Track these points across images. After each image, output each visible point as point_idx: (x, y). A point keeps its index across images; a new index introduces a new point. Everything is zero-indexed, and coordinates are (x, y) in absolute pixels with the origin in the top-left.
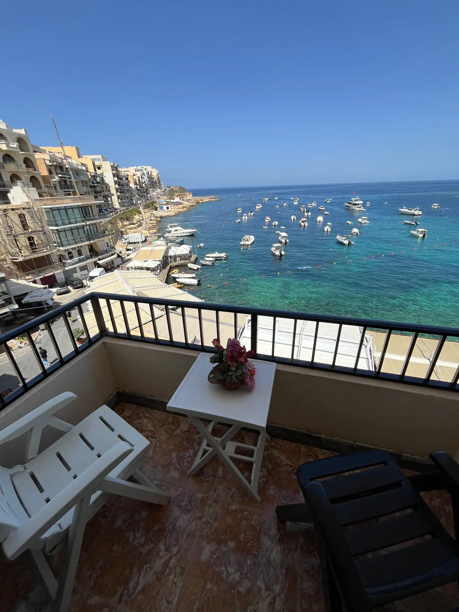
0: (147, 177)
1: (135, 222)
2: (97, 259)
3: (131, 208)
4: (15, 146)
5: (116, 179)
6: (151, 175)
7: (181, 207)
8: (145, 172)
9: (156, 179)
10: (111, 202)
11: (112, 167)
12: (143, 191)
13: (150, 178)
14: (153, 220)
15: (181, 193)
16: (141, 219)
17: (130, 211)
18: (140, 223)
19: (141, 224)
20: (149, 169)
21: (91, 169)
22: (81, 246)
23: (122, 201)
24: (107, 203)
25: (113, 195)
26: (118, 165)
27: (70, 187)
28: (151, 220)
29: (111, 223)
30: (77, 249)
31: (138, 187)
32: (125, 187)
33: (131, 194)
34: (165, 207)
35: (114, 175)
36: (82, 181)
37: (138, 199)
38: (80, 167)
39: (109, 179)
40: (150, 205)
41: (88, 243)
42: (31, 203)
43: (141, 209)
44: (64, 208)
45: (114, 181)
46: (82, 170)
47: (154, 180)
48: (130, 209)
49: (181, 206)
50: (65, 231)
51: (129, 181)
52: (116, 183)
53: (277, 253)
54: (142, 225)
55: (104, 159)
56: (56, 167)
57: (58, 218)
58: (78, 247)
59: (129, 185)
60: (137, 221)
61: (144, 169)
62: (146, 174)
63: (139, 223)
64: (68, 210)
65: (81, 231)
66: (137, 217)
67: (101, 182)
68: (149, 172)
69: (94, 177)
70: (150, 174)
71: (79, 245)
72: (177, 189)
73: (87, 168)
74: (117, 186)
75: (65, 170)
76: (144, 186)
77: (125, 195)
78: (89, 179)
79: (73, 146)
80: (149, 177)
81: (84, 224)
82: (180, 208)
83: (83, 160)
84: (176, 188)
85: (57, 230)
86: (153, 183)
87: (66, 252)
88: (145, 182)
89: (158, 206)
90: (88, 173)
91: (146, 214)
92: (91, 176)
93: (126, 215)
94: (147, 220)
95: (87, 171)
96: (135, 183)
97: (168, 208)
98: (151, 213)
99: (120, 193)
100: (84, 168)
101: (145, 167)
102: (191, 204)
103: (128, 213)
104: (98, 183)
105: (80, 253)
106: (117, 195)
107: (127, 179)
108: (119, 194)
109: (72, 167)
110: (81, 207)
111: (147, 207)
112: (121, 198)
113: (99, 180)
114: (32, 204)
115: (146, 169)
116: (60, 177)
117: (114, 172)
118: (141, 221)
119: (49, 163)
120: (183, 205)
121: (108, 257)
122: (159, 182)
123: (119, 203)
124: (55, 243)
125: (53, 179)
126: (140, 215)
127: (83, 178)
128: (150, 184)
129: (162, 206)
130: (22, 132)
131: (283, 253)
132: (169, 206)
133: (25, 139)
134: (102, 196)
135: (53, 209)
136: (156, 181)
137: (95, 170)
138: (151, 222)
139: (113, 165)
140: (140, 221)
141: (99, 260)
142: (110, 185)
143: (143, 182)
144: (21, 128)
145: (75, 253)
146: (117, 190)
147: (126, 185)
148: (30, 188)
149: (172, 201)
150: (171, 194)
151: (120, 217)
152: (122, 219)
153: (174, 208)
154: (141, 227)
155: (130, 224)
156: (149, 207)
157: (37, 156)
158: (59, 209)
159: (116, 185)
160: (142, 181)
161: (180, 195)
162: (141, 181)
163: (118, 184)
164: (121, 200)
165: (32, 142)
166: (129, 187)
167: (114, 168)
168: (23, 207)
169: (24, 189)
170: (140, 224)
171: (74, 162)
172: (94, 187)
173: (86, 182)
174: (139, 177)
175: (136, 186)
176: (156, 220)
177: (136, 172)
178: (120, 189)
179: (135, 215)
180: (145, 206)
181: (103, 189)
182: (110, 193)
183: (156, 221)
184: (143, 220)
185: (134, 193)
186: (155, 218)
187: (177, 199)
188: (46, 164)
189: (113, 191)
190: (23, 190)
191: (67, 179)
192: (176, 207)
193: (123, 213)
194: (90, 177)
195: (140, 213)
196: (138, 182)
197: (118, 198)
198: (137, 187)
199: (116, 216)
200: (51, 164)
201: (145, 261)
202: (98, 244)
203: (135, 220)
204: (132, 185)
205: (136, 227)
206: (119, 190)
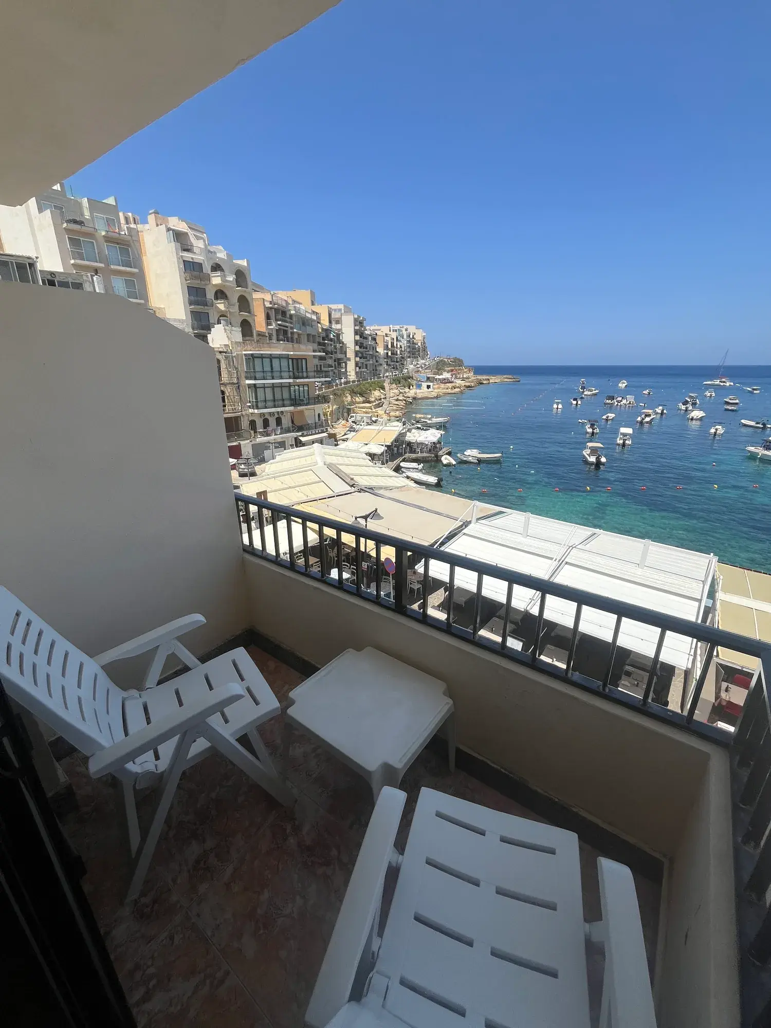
0: (406, 342)
1: (373, 399)
2: (300, 434)
3: (371, 379)
4: (231, 279)
5: (358, 338)
6: (413, 338)
7: (450, 387)
8: (404, 333)
9: (419, 344)
10: (344, 370)
11: (355, 320)
12: (395, 360)
13: (411, 342)
14: (401, 400)
15: (454, 367)
16: (383, 396)
17: (368, 383)
18: (381, 402)
19: (381, 404)
20: (412, 329)
21: (325, 322)
22: (282, 412)
23: (361, 370)
24: (338, 370)
25: (349, 359)
26: (364, 319)
27: (290, 340)
28: (397, 400)
29: (335, 394)
30: (276, 416)
31: (390, 354)
32: (368, 351)
33: (377, 361)
34: (424, 385)
35: (356, 333)
36: (308, 335)
37: (387, 371)
38: (309, 315)
39: (349, 338)
40: (402, 380)
41: (292, 408)
42: (230, 346)
43: (386, 385)
44: (269, 356)
45: (355, 340)
46: (311, 319)
47: (417, 346)
48: (369, 380)
49: (450, 385)
50: (264, 388)
51: (376, 343)
52: (356, 343)
53: (593, 459)
54: (382, 406)
55: (348, 311)
56: (277, 311)
57: (258, 368)
58: (278, 412)
59: (376, 348)
60: (376, 399)
61: (404, 330)
62: (405, 337)
63: (377, 402)
64: (273, 360)
65: (285, 391)
66: (377, 394)
67: (336, 339)
68: (411, 334)
69: (327, 331)
70: (411, 337)
71: (279, 409)
72: (449, 361)
73: (319, 318)
74: (357, 348)
75: (288, 316)
76: (398, 353)
77: (368, 362)
78: (319, 333)
79: (307, 290)
80: (409, 341)
81: (291, 381)
82: (447, 389)
83: (316, 308)
84: (449, 359)
85: (255, 385)
86: (415, 351)
87: (261, 417)
88: (401, 347)
89: (414, 382)
90: (319, 325)
91: (392, 391)
92: (323, 329)
93: (361, 388)
94: (391, 399)
95: (318, 323)
96: (386, 347)
97: (428, 387)
98: (401, 391)
99: (360, 358)
100: (314, 317)
101: (405, 327)
102: (468, 384)
103: (364, 385)
104: (331, 340)
105: (279, 422)
106: (355, 361)
107: (375, 339)
108: (358, 359)
109: (298, 314)
110: (292, 359)
111: (396, 381)
112: (360, 366)
113: (334, 336)
114: (231, 348)
115: (406, 330)
116: (279, 325)
117: (357, 328)
118: (382, 400)
119: (268, 305)
120: (453, 384)
121: (316, 434)
122: (425, 349)
123: (356, 373)
124: (250, 402)
125: (270, 326)
126: (382, 391)
127: (309, 330)
128: (409, 352)
129: (420, 383)
130: (244, 263)
131: (603, 460)
132: (431, 384)
133: (245, 272)
134: (333, 359)
135: (255, 355)
136: (419, 348)
137: (330, 322)
138: (396, 403)
139: (357, 318)
140: (380, 399)
141: (303, 436)
142: (347, 346)
143: (399, 346)
144: (243, 259)
145: (272, 422)
146: (356, 354)
147: (372, 348)
148: (233, 328)
149: (437, 377)
150: (440, 366)
151: (351, 389)
152: (353, 393)
153: (439, 388)
154: (381, 408)
155: (364, 402)
156: (399, 383)
157: (256, 296)
158: (262, 357)
159: (356, 346)
160: (397, 344)
161: (452, 371)
162: (395, 345)
163: (359, 344)
164: (360, 368)
165: (253, 278)
166: (374, 351)
167: (359, 323)
168: (220, 350)
169: (226, 327)
170: (379, 404)
171: (302, 307)
172: (324, 344)
173: (314, 336)
174: (393, 339)
175: (385, 351)
176: (405, 400)
177: (390, 331)
178: (362, 353)
179: (375, 390)
180: (393, 380)
181: (336, 349)
182: (346, 356)
183: (404, 402)
184: (385, 398)
185: (382, 361)
186: (404, 398)
187: (446, 375)
188: (264, 305)
189: (350, 354)
190: (225, 329)
191: (289, 329)
192: (442, 386)
193: (358, 385)
194: (320, 330)
195: (383, 388)
196: (390, 346)
197: (357, 364)
198: (387, 353)
199: (345, 387)
200: (271, 306)
201: (367, 444)
202: (307, 413)
203: (373, 396)
204: (381, 350)
205: (372, 407)
206: (360, 355)
